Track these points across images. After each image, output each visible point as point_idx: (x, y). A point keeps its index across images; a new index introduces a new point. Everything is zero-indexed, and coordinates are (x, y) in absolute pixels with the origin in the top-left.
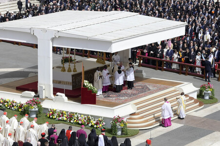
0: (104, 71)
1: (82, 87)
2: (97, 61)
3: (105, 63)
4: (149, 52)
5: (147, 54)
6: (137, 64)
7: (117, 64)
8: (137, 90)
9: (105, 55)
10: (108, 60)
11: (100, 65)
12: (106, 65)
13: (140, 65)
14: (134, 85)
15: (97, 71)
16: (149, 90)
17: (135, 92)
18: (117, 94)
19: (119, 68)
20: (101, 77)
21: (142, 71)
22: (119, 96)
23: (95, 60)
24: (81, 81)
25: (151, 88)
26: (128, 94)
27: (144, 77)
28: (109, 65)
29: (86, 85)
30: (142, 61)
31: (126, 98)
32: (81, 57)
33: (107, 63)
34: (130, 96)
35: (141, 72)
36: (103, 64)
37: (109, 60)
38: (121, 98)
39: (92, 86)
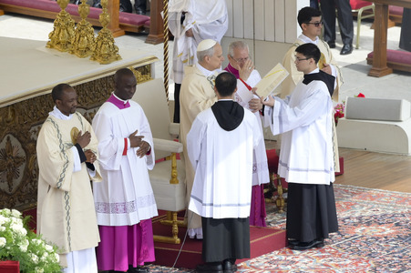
2: (54, 43)
3: (113, 54)
6: (360, 55)
7: (203, 59)
8: (364, 249)
10: (140, 32)
13: (380, 63)
14: (341, 215)
15: (56, 114)
19: (225, 84)
23: (40, 31)
28: (146, 71)
30: (394, 35)
33: (132, 51)
36: (98, 56)
37: (145, 31)
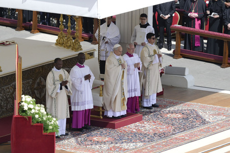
0: (76, 69)
1: (16, 113)
2: (58, 43)
3: (80, 47)
4: (203, 18)
5: (198, 23)
8: (170, 122)
9: (79, 26)
11: (66, 54)
12: (81, 54)
13: (178, 54)
16: (204, 122)
17: (162, 128)
18: (114, 133)
20: (64, 84)
21: (184, 69)
22: (120, 139)
23: (53, 39)
24: (14, 98)
25: (207, 117)
26: (145, 135)
27: (190, 86)
28: (91, 54)
29: (26, 108)
31: (139, 144)
32: (13, 30)
33: (86, 46)
34: (151, 140)
35: (181, 71)
36: (74, 49)
37: (91, 40)
38: (125, 146)
39: (43, 110)
